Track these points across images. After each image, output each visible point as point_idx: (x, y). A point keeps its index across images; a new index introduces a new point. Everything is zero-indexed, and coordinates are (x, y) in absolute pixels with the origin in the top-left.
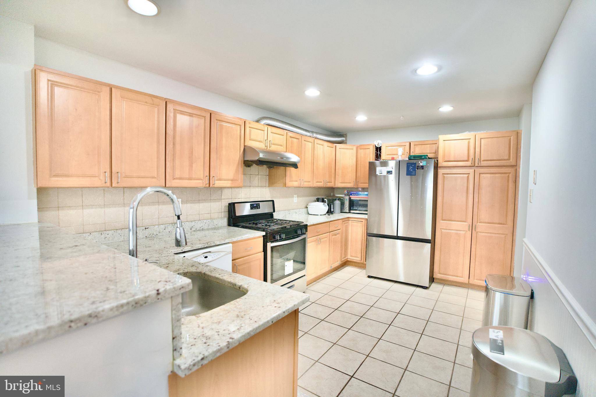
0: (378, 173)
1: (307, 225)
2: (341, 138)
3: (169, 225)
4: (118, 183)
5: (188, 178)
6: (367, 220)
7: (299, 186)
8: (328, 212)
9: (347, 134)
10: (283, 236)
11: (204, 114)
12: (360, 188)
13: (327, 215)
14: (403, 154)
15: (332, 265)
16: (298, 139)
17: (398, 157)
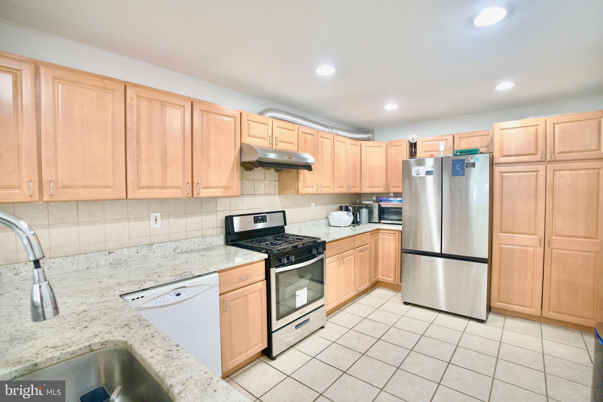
0: (414, 174)
1: (325, 242)
2: (367, 134)
3: (143, 246)
4: (51, 196)
5: (160, 187)
6: (401, 232)
7: (316, 193)
8: (353, 223)
9: (374, 130)
10: (293, 258)
11: (182, 103)
12: (391, 193)
13: (352, 227)
14: (445, 150)
15: (359, 289)
16: (313, 135)
17: (440, 154)
